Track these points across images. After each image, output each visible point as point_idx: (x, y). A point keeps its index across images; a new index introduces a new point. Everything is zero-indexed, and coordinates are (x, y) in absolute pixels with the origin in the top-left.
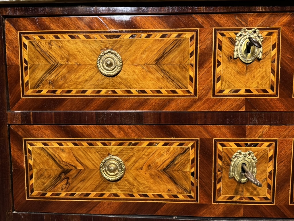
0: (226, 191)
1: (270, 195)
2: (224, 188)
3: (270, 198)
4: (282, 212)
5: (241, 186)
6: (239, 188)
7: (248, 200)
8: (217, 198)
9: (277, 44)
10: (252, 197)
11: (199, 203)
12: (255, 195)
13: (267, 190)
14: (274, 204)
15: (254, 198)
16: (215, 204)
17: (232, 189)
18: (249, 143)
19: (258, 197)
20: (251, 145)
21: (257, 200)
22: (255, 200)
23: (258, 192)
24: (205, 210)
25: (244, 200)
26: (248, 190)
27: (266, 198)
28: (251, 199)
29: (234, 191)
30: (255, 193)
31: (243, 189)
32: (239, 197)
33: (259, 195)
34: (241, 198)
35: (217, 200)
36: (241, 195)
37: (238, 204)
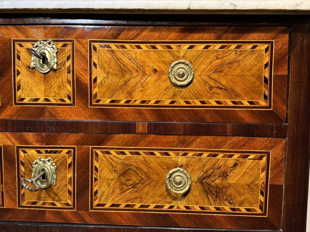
0: (30, 196)
1: (71, 201)
2: (27, 193)
3: (71, 204)
4: (83, 217)
5: (43, 192)
6: (41, 194)
7: (51, 205)
8: (22, 203)
9: (71, 55)
10: (54, 203)
11: (5, 207)
12: (57, 201)
13: (68, 196)
14: (75, 210)
15: (56, 203)
16: (20, 208)
17: (35, 195)
18: (49, 150)
19: (60, 203)
20: (51, 152)
21: (59, 205)
22: (57, 206)
23: (59, 198)
24: (11, 214)
25: (47, 206)
26: (50, 196)
27: (68, 204)
28: (53, 204)
29: (37, 196)
30: (57, 198)
31: (45, 195)
32: (42, 202)
33: (60, 201)
34: (44, 204)
35: (21, 205)
36: (44, 201)
37: (41, 209)
